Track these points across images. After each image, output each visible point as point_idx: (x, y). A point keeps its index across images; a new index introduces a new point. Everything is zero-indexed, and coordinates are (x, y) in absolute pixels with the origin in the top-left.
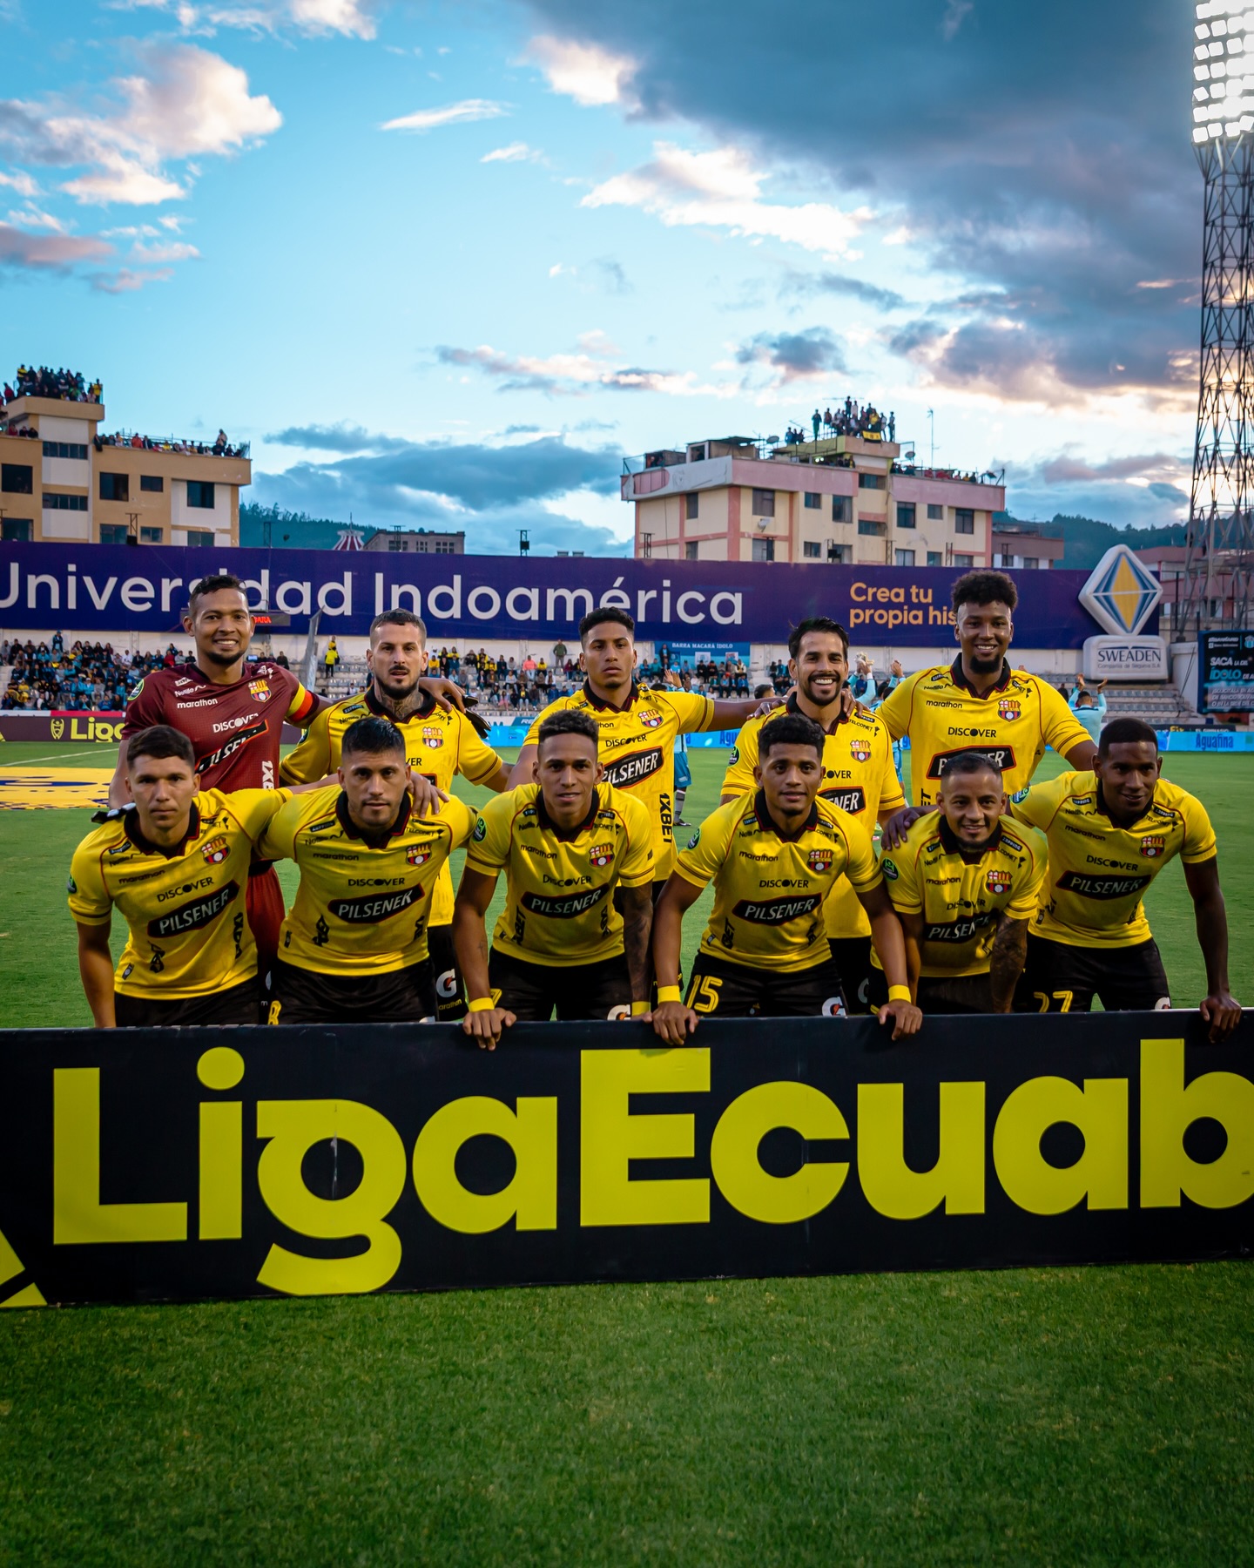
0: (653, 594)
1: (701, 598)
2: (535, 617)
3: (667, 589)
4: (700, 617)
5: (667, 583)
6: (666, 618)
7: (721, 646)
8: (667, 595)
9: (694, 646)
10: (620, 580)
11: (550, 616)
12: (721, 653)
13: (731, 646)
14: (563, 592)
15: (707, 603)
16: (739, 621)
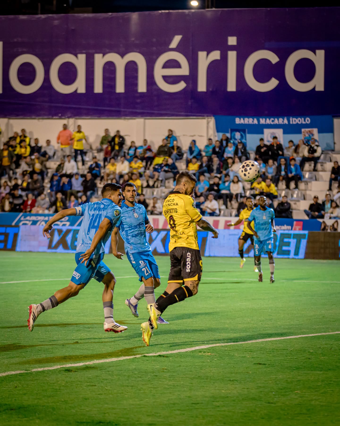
0: (216, 55)
1: (274, 59)
2: (82, 90)
3: (232, 48)
4: (273, 83)
5: (232, 41)
6: (232, 87)
7: (295, 121)
8: (232, 56)
9: (262, 121)
10: (177, 40)
11: (98, 88)
12: (297, 129)
13: (308, 120)
14: (113, 57)
15: (282, 64)
16: (320, 88)
